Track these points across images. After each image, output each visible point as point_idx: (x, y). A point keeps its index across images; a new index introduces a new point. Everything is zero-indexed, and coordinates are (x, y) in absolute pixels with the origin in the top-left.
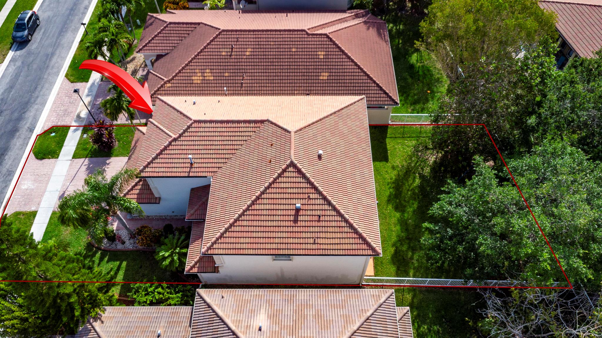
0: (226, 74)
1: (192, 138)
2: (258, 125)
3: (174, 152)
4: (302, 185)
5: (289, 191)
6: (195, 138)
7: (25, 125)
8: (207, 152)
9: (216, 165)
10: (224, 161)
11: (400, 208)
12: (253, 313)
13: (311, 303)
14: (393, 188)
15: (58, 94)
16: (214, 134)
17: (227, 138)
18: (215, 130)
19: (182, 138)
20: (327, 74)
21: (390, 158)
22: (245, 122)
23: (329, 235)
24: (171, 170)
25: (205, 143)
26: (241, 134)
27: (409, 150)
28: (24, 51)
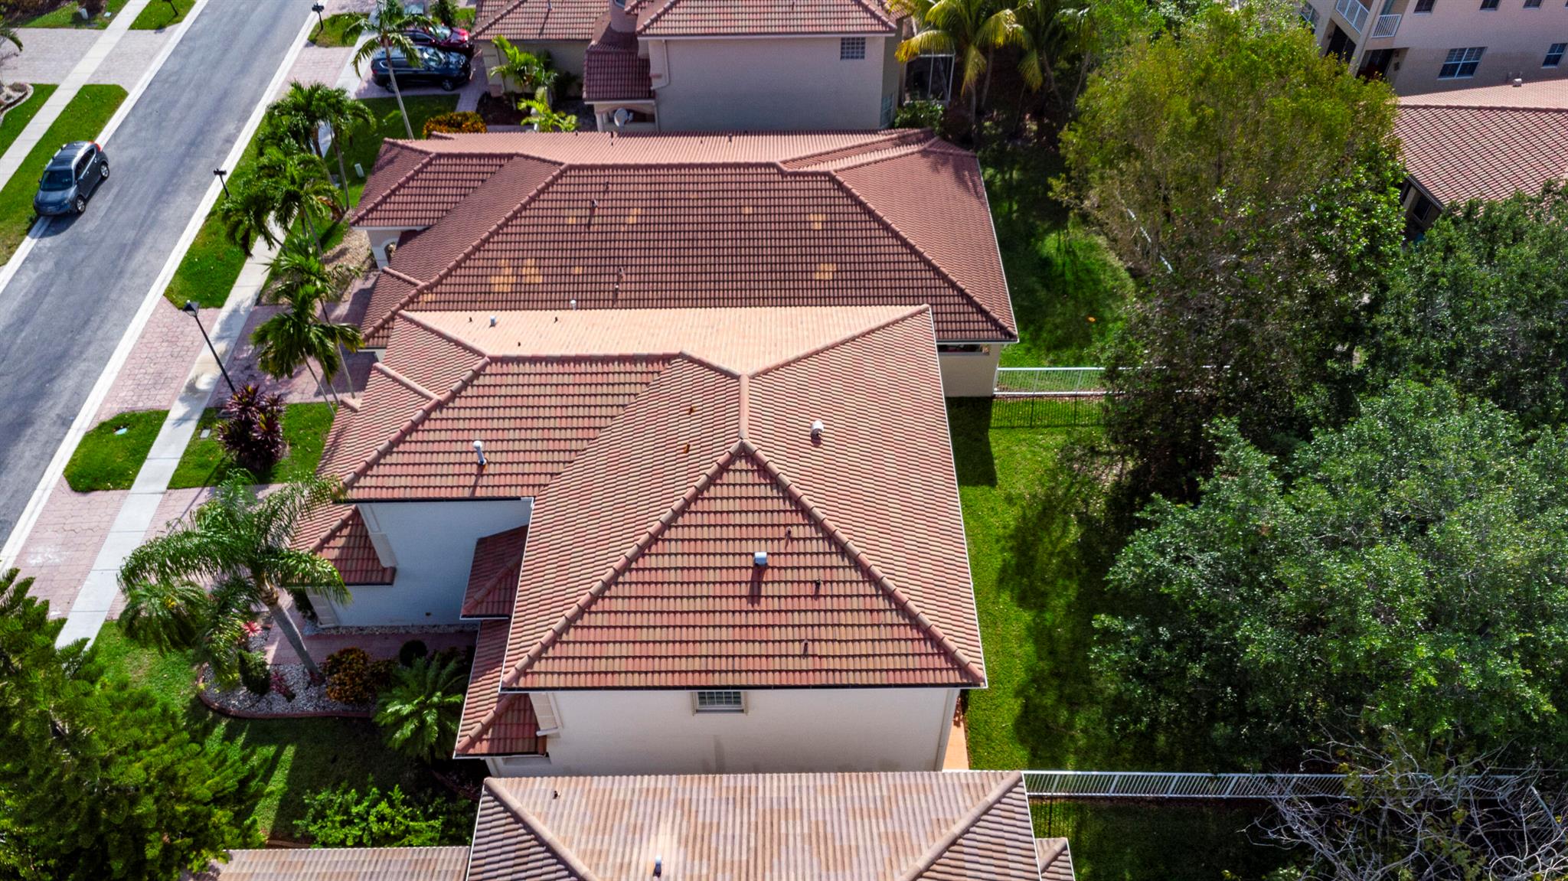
0: (577, 270)
1: (485, 402)
2: (656, 367)
3: (437, 436)
4: (770, 505)
5: (737, 519)
6: (491, 402)
7: (49, 411)
8: (523, 434)
9: (544, 468)
10: (567, 457)
11: (1030, 597)
12: (638, 832)
13: (797, 806)
14: (1011, 548)
15: (142, 336)
16: (542, 390)
17: (576, 401)
18: (543, 379)
19: (458, 402)
20: (831, 267)
21: (999, 475)
22: (622, 359)
23: (843, 633)
24: (426, 481)
25: (519, 413)
26: (610, 389)
27: (1050, 458)
28: (63, 236)
